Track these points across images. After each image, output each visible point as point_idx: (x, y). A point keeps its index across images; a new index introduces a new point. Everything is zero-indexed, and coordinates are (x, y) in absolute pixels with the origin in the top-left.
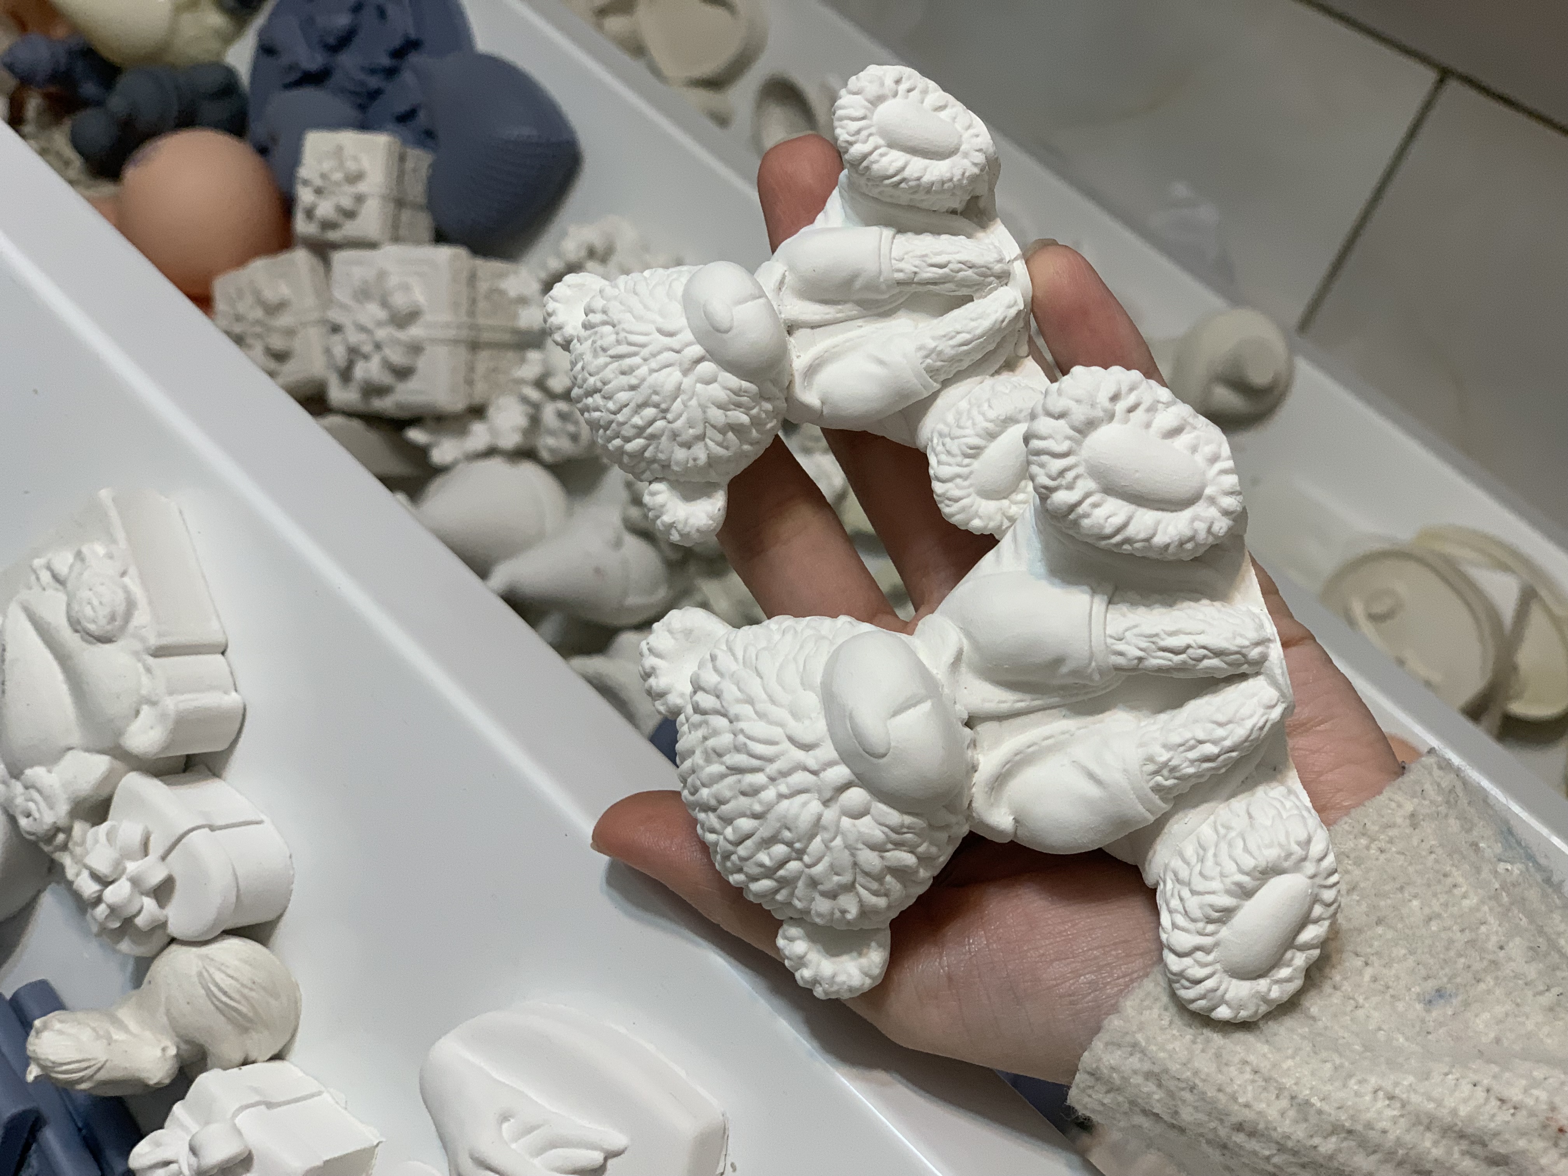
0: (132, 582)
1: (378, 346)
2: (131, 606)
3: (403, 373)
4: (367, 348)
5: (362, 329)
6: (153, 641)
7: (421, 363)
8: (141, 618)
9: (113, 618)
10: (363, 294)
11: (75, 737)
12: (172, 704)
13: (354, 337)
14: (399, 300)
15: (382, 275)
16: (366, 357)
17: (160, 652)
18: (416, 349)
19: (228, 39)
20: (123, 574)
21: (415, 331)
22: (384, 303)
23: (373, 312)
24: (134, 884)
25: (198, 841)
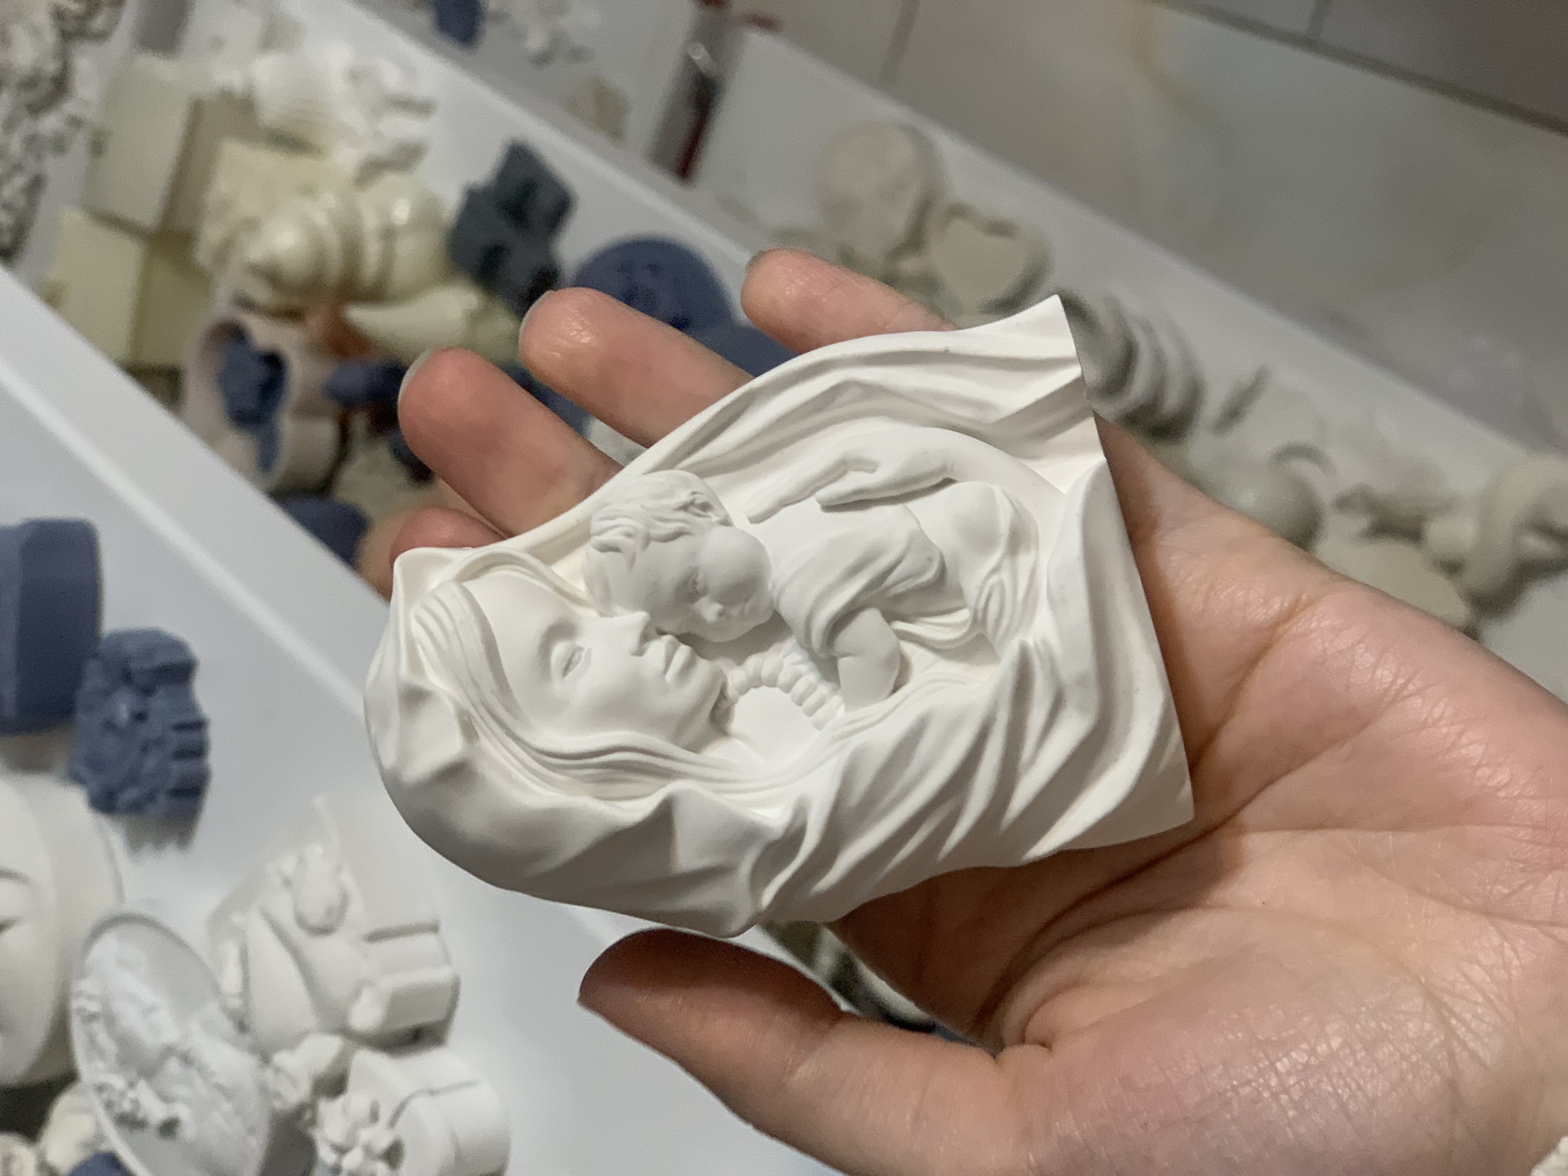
0: (347, 878)
2: (345, 900)
6: (368, 929)
8: (356, 908)
9: (329, 911)
11: (310, 1020)
12: (388, 984)
17: (375, 937)
20: (338, 869)
24: (368, 1150)
25: (420, 1107)
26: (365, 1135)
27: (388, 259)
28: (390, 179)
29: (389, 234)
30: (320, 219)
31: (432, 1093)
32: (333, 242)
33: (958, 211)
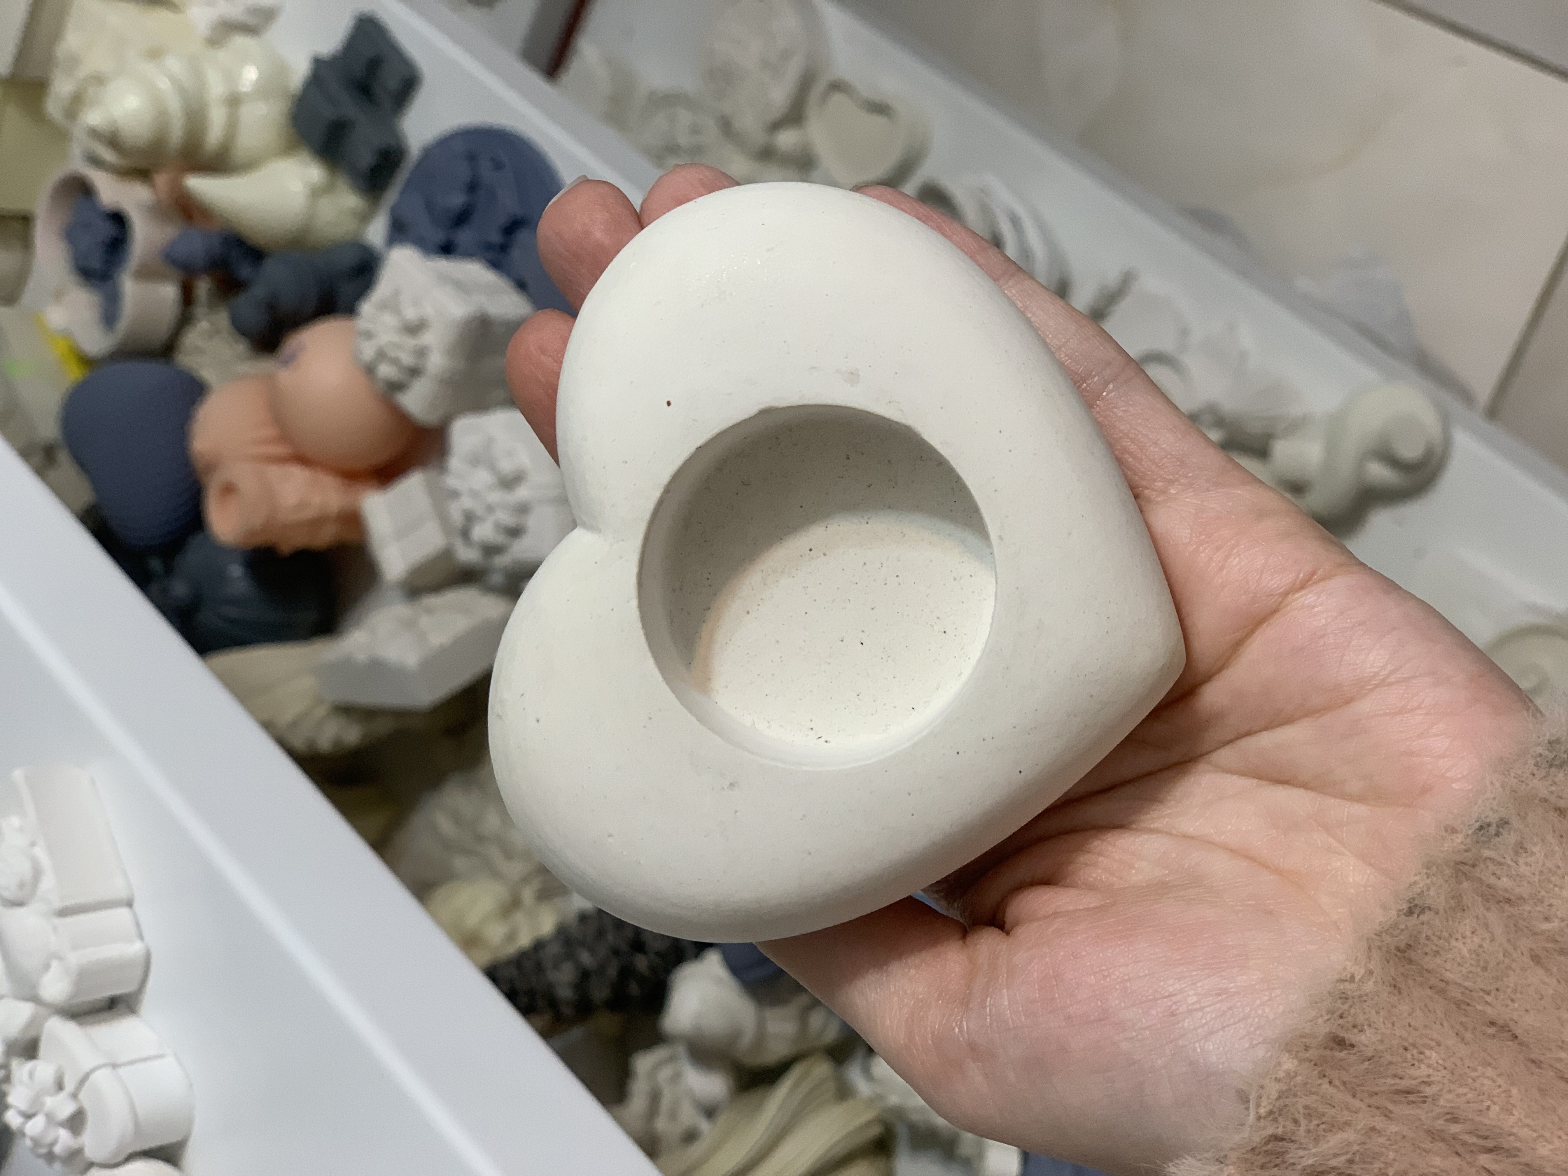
0: (40, 852)
1: (490, 509)
2: (37, 873)
3: (515, 532)
4: (480, 512)
5: (475, 494)
6: (58, 904)
7: (532, 522)
8: (47, 883)
9: (21, 886)
10: (476, 460)
12: (76, 959)
13: (467, 503)
14: (506, 466)
15: (490, 442)
16: (480, 519)
17: (64, 913)
18: (523, 509)
19: (365, 218)
20: (33, 844)
21: (522, 493)
22: (492, 467)
23: (482, 478)
24: (50, 1117)
25: (102, 1078)
26: (50, 1102)
27: (232, 125)
28: (240, 41)
29: (234, 101)
30: (164, 84)
31: (114, 1066)
32: (175, 107)
33: (837, 86)
